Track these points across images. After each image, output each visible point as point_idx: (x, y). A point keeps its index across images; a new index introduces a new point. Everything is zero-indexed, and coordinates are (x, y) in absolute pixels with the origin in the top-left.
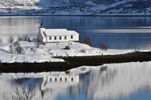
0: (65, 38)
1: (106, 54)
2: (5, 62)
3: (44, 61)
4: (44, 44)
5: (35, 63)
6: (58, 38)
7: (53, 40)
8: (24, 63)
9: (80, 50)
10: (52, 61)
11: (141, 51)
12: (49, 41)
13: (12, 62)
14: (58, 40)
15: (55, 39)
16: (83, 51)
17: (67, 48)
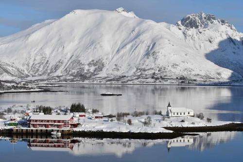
0: (184, 114)
1: (209, 125)
2: (133, 132)
3: (159, 132)
4: (169, 118)
5: (152, 133)
6: (179, 114)
7: (176, 115)
8: (145, 133)
9: (191, 122)
10: (164, 132)
11: (235, 123)
12: (173, 115)
13: (137, 132)
14: (179, 115)
15: (177, 114)
16: (193, 123)
17: (183, 121)
